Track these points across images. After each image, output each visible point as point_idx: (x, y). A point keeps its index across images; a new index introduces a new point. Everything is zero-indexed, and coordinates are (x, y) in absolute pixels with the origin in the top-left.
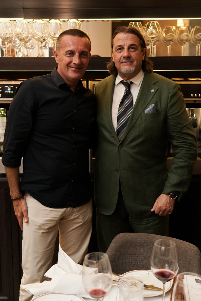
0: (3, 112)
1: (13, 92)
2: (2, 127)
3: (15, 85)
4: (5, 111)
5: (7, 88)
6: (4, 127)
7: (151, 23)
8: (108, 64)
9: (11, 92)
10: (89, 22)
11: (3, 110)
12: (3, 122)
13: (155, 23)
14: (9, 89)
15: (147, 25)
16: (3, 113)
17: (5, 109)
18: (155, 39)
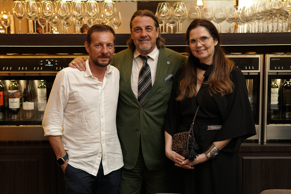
0: (43, 83)
1: (52, 65)
2: (42, 97)
3: (55, 59)
4: (45, 82)
5: (48, 61)
6: (44, 97)
7: (178, 4)
8: (127, 41)
9: (51, 65)
10: (121, 2)
11: (42, 82)
12: (43, 93)
13: (182, 4)
14: (49, 63)
15: (174, 5)
16: (43, 85)
17: (45, 81)
18: (181, 17)
